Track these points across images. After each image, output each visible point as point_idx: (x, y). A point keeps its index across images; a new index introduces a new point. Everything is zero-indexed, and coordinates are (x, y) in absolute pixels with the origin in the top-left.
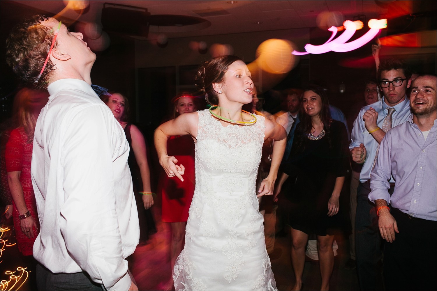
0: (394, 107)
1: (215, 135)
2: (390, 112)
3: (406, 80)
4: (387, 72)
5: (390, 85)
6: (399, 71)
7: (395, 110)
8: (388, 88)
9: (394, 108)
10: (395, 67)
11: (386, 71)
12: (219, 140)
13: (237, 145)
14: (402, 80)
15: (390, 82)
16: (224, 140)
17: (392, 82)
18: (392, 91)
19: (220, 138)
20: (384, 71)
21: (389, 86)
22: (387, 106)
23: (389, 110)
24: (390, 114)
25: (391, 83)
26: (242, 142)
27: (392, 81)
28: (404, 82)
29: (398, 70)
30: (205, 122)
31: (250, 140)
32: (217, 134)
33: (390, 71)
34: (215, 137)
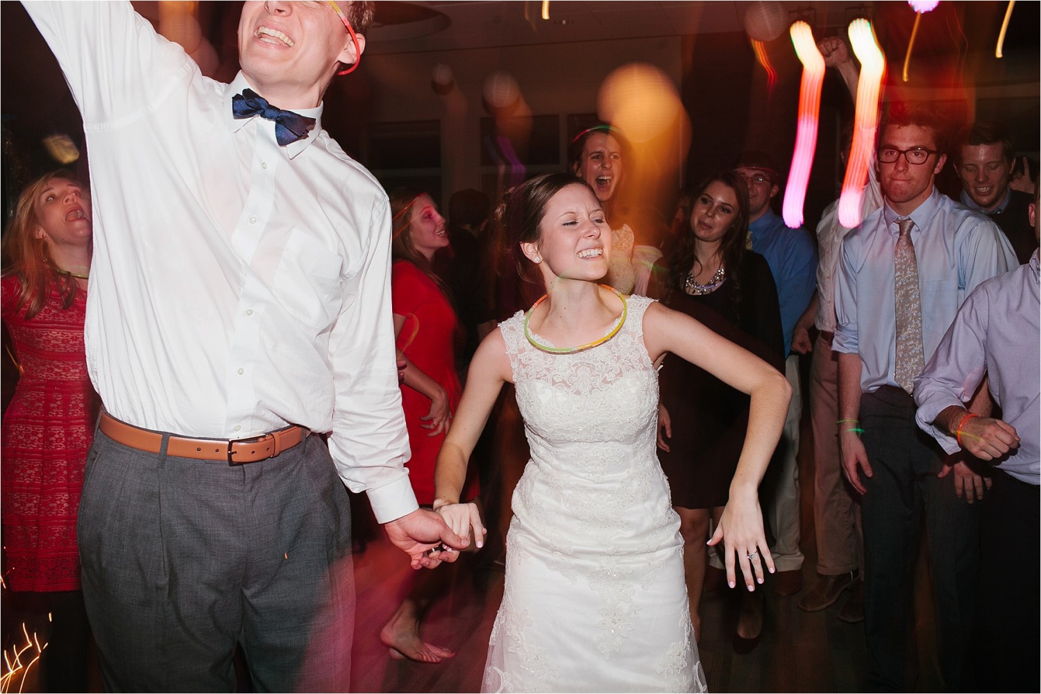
0: (910, 216)
1: (545, 372)
2: (904, 229)
3: (935, 155)
4: (899, 128)
5: (900, 158)
6: (925, 131)
7: (913, 224)
8: (894, 164)
9: (910, 219)
10: (920, 121)
11: (897, 126)
12: (554, 383)
13: (593, 388)
14: (930, 152)
15: (901, 152)
16: (564, 382)
17: (905, 152)
18: (900, 172)
19: (555, 378)
20: (892, 125)
21: (897, 161)
22: (896, 215)
23: (901, 225)
24: (905, 233)
25: (903, 155)
26: (603, 381)
27: (907, 151)
28: (932, 157)
29: (924, 127)
30: (518, 343)
31: (620, 374)
32: (548, 370)
33: (905, 127)
34: (545, 375)
